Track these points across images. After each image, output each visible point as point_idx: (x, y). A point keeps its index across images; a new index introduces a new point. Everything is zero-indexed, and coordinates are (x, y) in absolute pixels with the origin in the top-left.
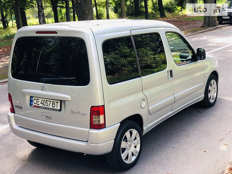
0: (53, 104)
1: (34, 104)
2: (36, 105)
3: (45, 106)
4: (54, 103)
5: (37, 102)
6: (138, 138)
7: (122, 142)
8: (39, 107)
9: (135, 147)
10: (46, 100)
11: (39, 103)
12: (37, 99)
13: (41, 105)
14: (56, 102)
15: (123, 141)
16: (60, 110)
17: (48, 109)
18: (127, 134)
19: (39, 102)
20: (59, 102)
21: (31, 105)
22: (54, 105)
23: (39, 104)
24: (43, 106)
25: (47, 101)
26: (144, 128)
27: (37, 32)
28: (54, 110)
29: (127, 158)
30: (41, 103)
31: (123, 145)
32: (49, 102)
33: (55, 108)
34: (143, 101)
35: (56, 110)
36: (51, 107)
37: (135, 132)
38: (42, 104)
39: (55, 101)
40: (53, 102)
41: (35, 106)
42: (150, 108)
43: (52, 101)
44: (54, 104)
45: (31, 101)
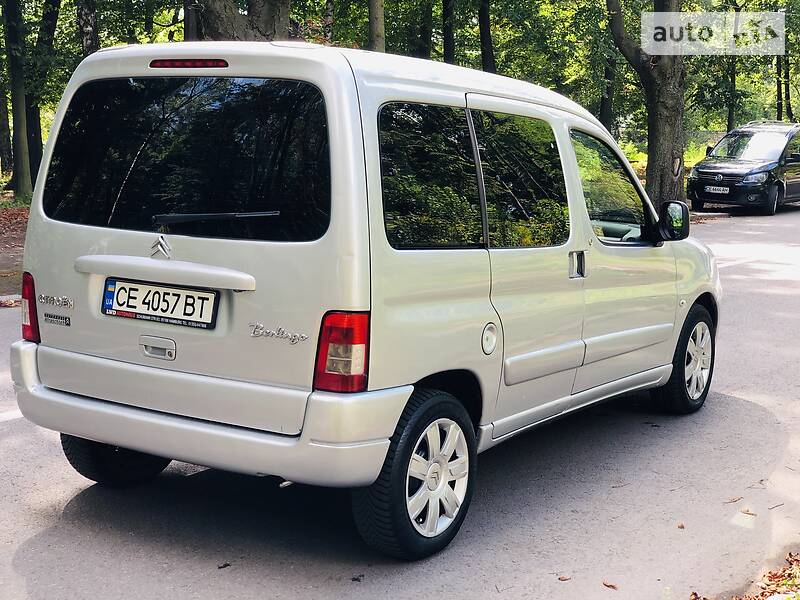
0: (187, 304)
1: (116, 306)
2: (124, 308)
3: (159, 313)
4: (190, 301)
5: (130, 297)
6: (464, 457)
7: (414, 455)
8: (135, 316)
9: (452, 484)
10: (162, 290)
11: (137, 303)
12: (130, 289)
13: (142, 309)
14: (199, 298)
15: (417, 453)
16: (211, 326)
17: (168, 321)
18: (432, 432)
19: (135, 298)
20: (212, 297)
21: (105, 308)
22: (189, 310)
23: (135, 307)
24: (151, 312)
25: (165, 294)
26: (484, 428)
27: (155, 64)
28: (188, 324)
29: (423, 515)
30: (144, 303)
31: (417, 466)
32: (172, 300)
33: (195, 317)
34: (491, 329)
35: (198, 325)
36: (179, 314)
37: (455, 431)
38: (148, 304)
39: (196, 294)
40: (188, 297)
41: (120, 314)
42: (508, 361)
43: (183, 293)
44: (192, 305)
45: (108, 295)
